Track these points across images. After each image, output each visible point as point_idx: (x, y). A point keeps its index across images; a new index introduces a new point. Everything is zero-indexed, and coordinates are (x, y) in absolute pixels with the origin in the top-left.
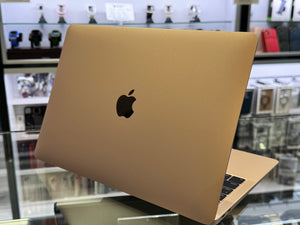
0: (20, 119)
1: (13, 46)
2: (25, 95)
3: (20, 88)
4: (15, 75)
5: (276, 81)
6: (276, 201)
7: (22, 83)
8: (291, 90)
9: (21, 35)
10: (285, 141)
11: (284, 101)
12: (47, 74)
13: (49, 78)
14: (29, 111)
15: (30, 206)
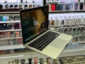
5: (56, 18)
8: (59, 20)
11: (57, 23)
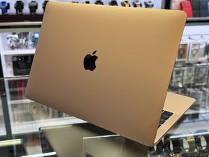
0: (9, 65)
1: (3, 13)
2: (12, 48)
3: (9, 43)
4: (5, 34)
5: (189, 38)
6: (187, 120)
7: (10, 39)
8: (200, 44)
9: (8, 4)
10: (194, 80)
11: (194, 52)
12: (28, 33)
13: (29, 35)
14: (15, 59)
15: (18, 125)
